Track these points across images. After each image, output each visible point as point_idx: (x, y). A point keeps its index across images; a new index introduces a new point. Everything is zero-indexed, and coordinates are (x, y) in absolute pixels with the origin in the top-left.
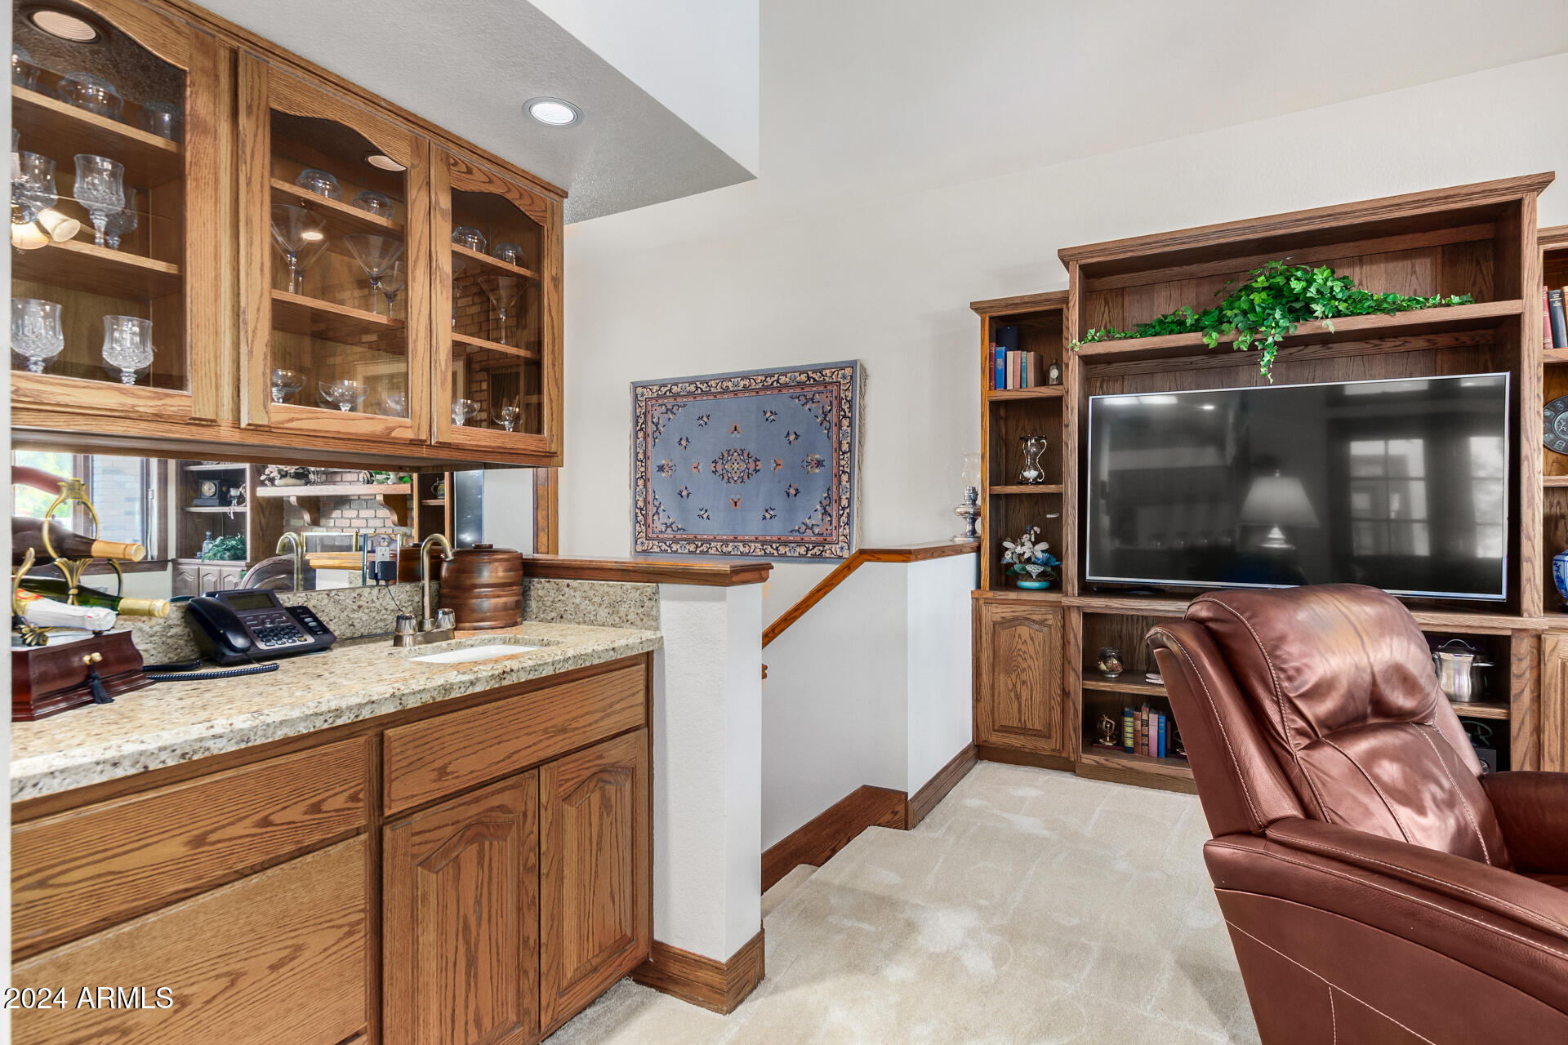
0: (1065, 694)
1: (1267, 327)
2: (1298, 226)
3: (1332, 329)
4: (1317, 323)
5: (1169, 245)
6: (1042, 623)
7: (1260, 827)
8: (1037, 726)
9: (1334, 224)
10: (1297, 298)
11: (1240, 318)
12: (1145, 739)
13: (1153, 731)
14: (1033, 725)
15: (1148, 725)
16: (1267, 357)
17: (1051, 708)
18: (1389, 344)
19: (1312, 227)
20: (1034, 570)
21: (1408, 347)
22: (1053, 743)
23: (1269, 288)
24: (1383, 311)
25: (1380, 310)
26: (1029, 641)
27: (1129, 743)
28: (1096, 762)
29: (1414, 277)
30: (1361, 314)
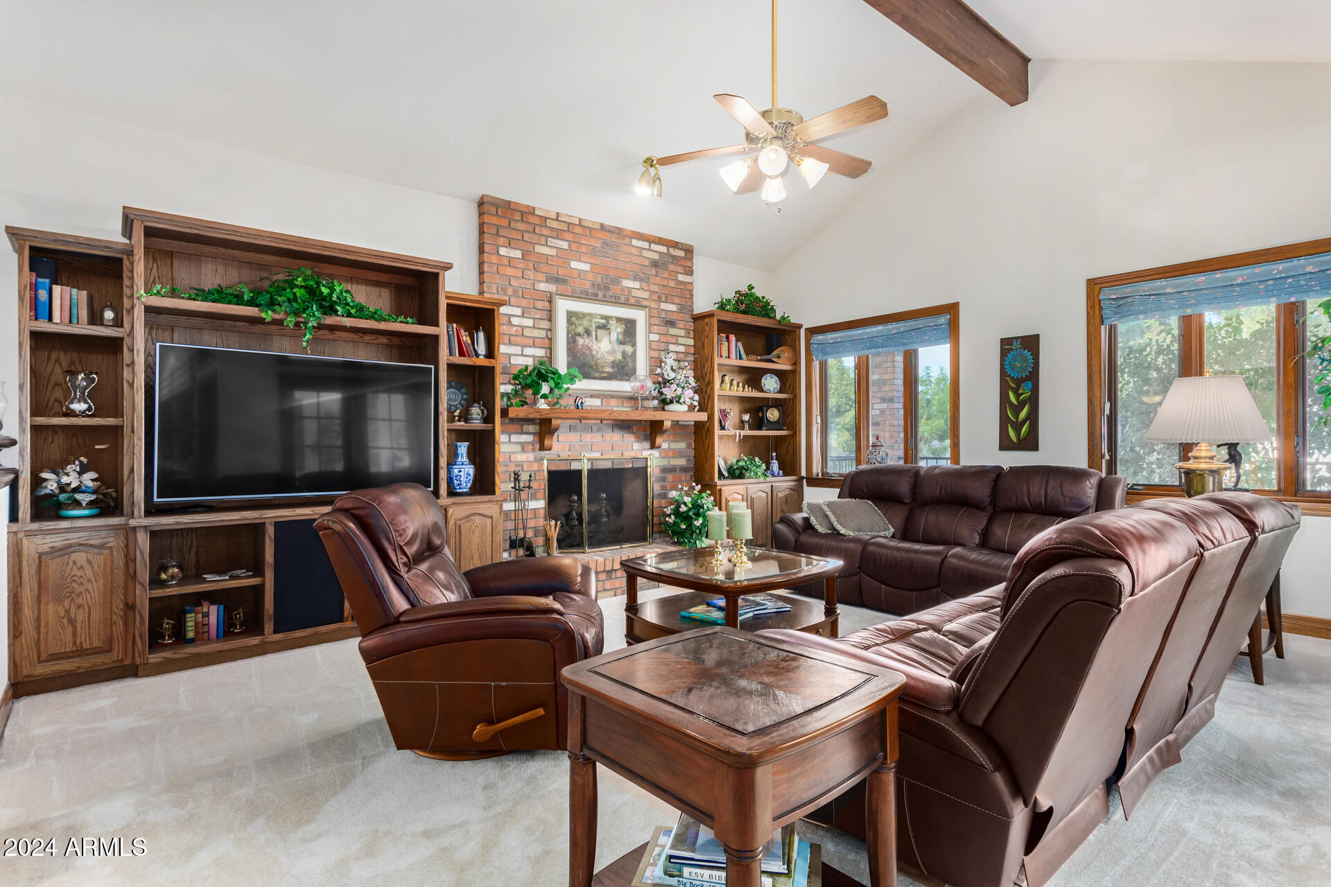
0: (130, 607)
1: (307, 315)
2: (325, 250)
3: (348, 325)
4: (338, 318)
5: (230, 235)
6: (102, 546)
7: (395, 618)
8: (96, 644)
9: (347, 257)
10: (324, 299)
11: (287, 304)
12: (206, 629)
13: (213, 619)
14: (91, 644)
15: (208, 616)
16: (308, 336)
17: (112, 623)
18: (368, 338)
19: (333, 254)
20: (84, 498)
21: (378, 341)
22: (117, 654)
23: (305, 287)
24: (374, 319)
25: (373, 318)
26: (86, 566)
27: (191, 635)
28: (163, 658)
29: (380, 299)
30: (363, 318)
